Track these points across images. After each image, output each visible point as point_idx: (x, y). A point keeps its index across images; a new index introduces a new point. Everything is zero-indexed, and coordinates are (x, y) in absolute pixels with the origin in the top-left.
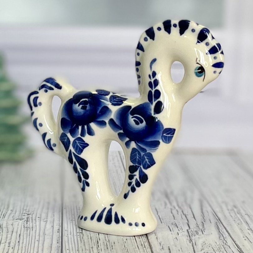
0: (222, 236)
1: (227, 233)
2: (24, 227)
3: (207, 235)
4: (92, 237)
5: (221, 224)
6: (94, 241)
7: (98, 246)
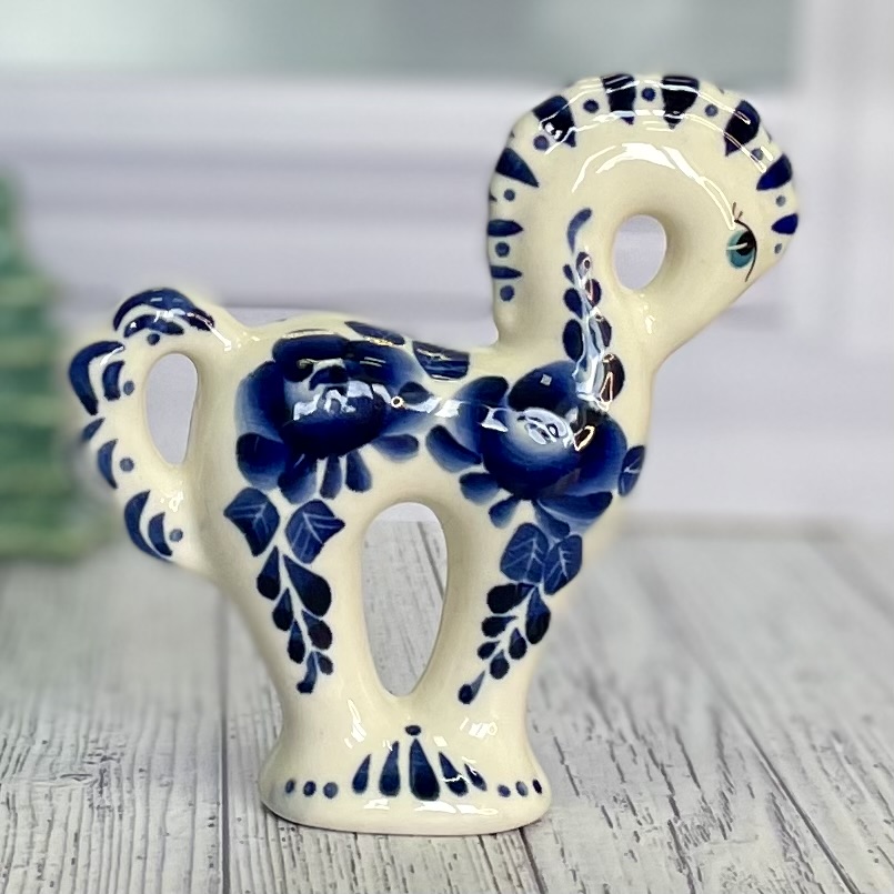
0: (792, 846)
1: (810, 836)
2: (91, 806)
3: (739, 842)
4: (332, 847)
5: (789, 802)
6: (341, 860)
7: (355, 879)
